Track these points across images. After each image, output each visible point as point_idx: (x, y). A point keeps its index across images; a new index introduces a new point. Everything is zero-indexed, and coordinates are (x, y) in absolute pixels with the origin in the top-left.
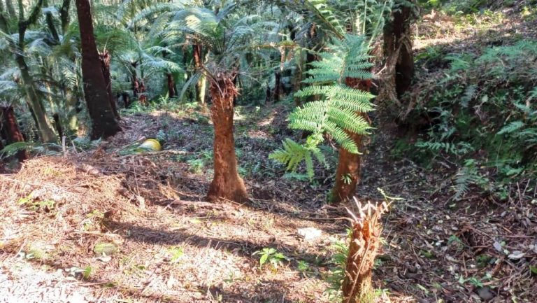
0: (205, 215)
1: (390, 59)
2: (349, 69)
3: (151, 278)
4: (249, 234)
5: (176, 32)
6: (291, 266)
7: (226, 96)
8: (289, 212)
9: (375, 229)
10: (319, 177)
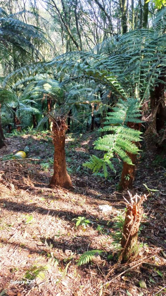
0: (48, 196)
1: (153, 110)
2: (129, 117)
3: (15, 232)
4: (72, 208)
5: (38, 92)
6: (93, 227)
7: (61, 129)
8: (94, 195)
9: (139, 210)
10: (112, 175)
